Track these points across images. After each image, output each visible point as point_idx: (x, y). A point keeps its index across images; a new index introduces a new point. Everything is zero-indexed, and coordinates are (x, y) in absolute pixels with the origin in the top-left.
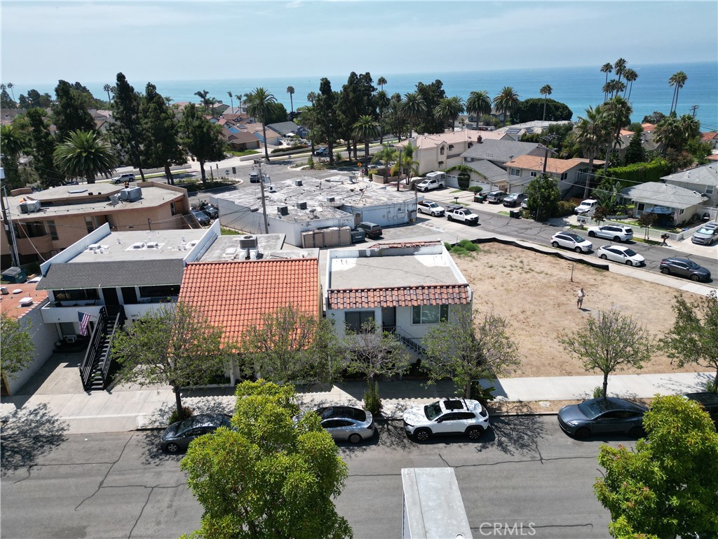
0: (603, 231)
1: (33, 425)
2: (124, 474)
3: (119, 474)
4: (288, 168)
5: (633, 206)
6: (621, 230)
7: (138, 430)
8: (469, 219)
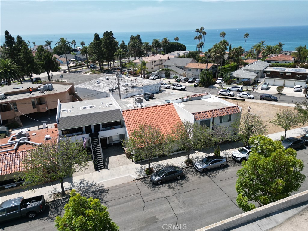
0: (233, 88)
1: (86, 188)
2: (149, 196)
3: (147, 196)
4: (82, 74)
5: (235, 79)
6: (239, 87)
7: (136, 180)
8: (183, 88)
